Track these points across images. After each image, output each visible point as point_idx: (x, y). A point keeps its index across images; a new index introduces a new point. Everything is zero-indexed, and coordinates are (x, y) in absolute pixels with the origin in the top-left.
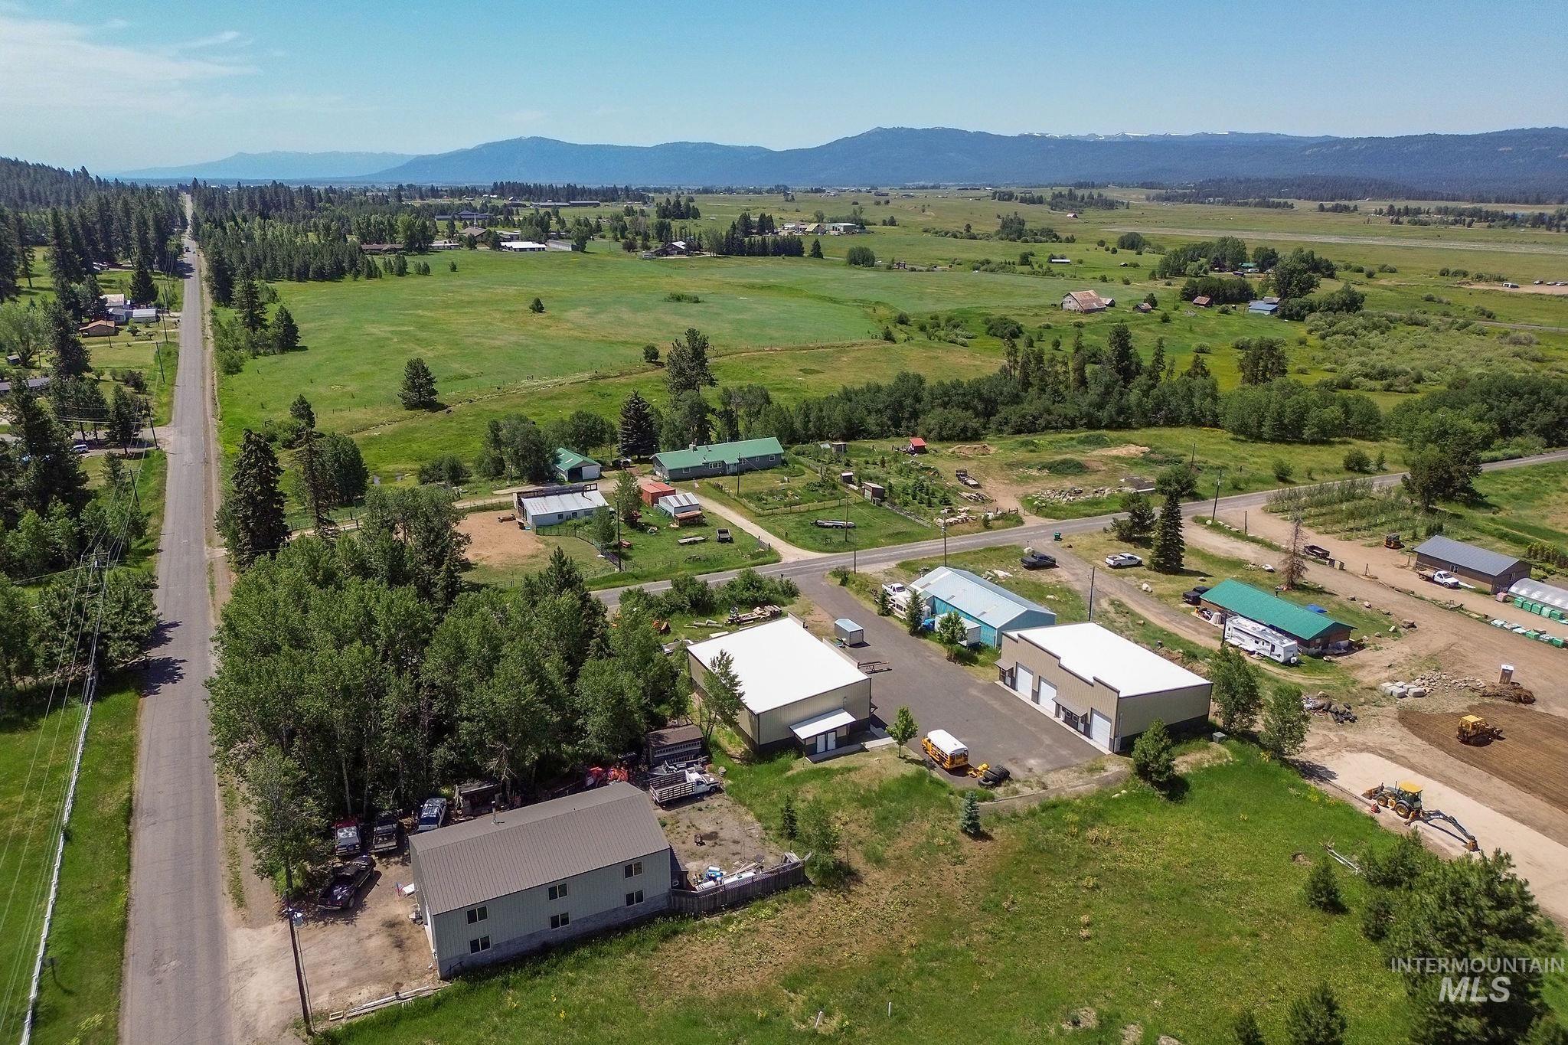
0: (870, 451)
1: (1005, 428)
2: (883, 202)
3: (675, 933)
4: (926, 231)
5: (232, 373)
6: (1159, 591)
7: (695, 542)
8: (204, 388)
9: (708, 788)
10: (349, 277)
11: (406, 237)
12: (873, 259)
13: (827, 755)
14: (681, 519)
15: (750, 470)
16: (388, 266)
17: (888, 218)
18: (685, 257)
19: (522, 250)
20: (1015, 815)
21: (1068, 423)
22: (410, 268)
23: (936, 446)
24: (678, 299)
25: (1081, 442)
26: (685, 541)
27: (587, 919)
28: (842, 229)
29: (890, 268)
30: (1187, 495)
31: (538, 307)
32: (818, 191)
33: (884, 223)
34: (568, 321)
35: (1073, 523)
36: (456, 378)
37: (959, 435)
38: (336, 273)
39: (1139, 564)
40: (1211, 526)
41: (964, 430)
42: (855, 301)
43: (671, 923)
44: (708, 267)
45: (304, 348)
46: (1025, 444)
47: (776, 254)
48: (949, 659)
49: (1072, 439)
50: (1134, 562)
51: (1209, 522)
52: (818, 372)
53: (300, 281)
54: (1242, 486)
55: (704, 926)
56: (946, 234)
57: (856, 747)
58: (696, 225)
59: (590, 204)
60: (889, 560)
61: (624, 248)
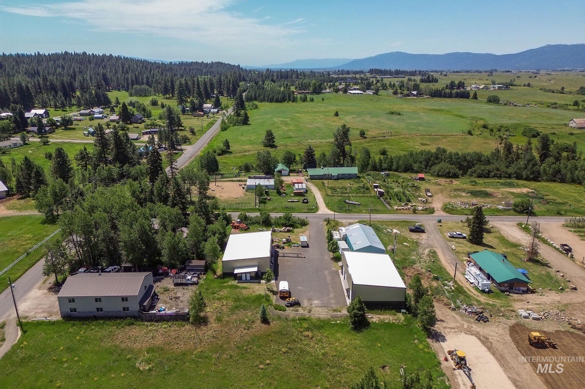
0: (399, 177)
1: (474, 175)
2: (533, 77)
3: (133, 324)
4: (541, 89)
5: (223, 131)
6: (458, 250)
7: (294, 201)
8: (212, 135)
9: (192, 282)
10: (286, 102)
11: (313, 89)
12: (499, 100)
13: (246, 281)
14: (295, 193)
15: (342, 179)
16: (301, 98)
17: (526, 83)
18: (415, 97)
19: (354, 94)
20: (287, 319)
21: (507, 176)
22: (308, 100)
23: (430, 178)
24: (392, 113)
25: (502, 184)
26: (290, 200)
27: (109, 312)
28: (497, 88)
29: (505, 104)
30: (526, 213)
31: (337, 114)
32: (508, 72)
33: (524, 85)
34: (344, 120)
35: (457, 217)
36: (287, 138)
37: (446, 175)
38: (282, 100)
39: (464, 238)
40: (524, 228)
41: (449, 173)
42: (471, 118)
43: (132, 320)
44: (423, 101)
45: (250, 124)
46: (472, 182)
47: (456, 97)
48: (331, 259)
49: (499, 182)
50: (461, 236)
51: (523, 226)
52: (427, 145)
53: (270, 102)
54: (563, 213)
55: (143, 325)
56: (550, 90)
57: (257, 281)
58: (434, 85)
59: (401, 77)
60: (355, 219)
61: (393, 94)
